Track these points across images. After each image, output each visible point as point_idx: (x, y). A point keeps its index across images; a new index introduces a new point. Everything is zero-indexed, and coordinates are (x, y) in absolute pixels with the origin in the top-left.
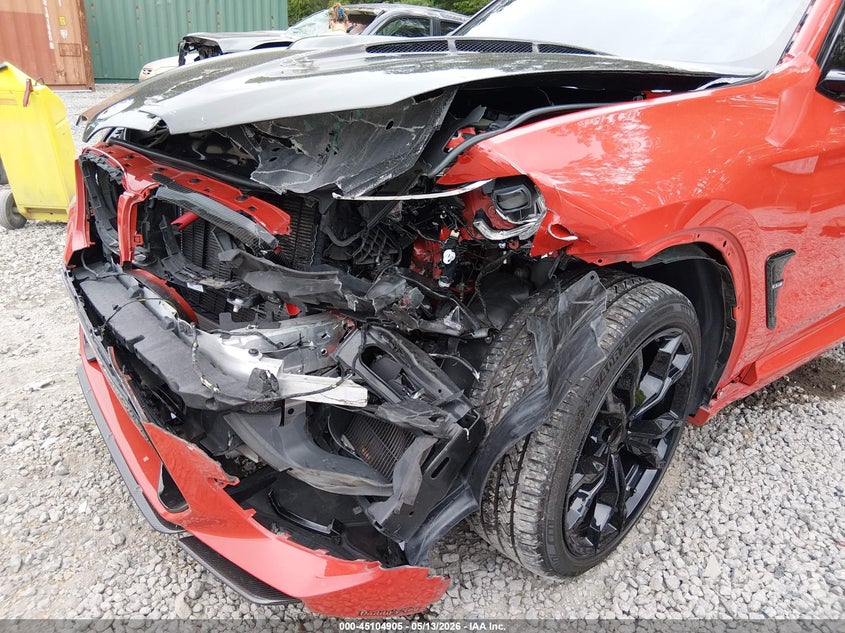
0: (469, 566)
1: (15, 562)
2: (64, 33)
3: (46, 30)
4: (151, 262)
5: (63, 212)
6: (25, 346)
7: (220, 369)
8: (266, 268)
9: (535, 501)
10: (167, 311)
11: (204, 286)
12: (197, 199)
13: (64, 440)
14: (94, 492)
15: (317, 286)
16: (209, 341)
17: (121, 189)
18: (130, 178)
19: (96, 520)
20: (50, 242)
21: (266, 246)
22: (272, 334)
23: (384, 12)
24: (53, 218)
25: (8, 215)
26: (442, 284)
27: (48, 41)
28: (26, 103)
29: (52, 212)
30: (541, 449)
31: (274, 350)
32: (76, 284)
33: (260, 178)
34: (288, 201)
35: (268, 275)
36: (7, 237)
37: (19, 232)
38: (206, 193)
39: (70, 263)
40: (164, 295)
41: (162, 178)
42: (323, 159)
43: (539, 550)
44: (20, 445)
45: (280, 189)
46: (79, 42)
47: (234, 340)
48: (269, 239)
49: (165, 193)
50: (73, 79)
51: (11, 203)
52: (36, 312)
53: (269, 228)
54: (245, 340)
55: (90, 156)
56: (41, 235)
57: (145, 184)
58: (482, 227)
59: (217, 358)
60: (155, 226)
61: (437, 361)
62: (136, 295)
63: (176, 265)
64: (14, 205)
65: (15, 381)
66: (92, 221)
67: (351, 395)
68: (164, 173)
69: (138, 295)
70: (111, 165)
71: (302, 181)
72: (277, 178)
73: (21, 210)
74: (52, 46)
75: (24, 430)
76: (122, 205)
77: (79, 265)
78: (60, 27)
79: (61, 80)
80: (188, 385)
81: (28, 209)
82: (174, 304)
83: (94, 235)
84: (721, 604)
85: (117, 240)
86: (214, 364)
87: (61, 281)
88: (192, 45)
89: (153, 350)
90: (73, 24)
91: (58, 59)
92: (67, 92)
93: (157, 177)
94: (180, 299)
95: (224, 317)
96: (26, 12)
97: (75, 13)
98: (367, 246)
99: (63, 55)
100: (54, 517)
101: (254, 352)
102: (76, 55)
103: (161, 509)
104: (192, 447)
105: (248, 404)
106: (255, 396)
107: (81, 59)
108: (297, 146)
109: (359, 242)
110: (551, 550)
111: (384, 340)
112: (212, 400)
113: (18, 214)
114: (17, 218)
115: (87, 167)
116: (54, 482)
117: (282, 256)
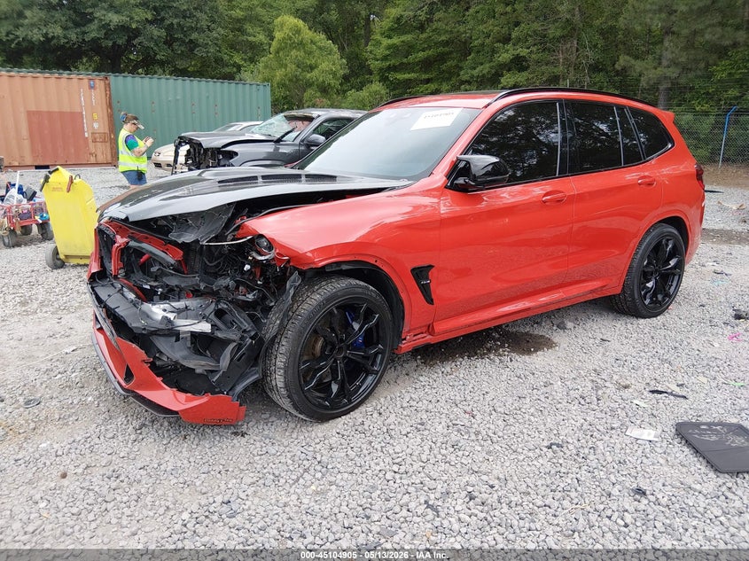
0: (273, 419)
1: (57, 416)
2: (96, 126)
3: (83, 124)
4: (127, 276)
5: (88, 257)
6: (63, 333)
7: (151, 319)
8: (172, 275)
9: (282, 371)
10: (132, 296)
11: (151, 286)
12: (145, 246)
13: (82, 373)
14: (97, 393)
15: (192, 281)
16: (147, 306)
17: (115, 242)
18: (118, 237)
19: (96, 402)
20: (80, 277)
21: (172, 265)
22: (176, 304)
23: (319, 116)
24: (82, 262)
25: (53, 260)
26: (259, 282)
27: (84, 132)
28: (69, 190)
29: (81, 257)
30: (283, 348)
31: (173, 310)
32: (92, 288)
33: (172, 236)
34: (184, 246)
35: (173, 278)
36: (52, 274)
37: (60, 271)
38: (150, 243)
39: (90, 278)
40: (131, 290)
41: (132, 238)
42: (199, 228)
43: (289, 397)
44: (59, 376)
45: (180, 241)
46: (107, 131)
47: (157, 306)
48: (173, 262)
49: (132, 244)
50: (101, 159)
51: (56, 252)
52: (69, 316)
53: (173, 257)
54: (162, 306)
55: (101, 227)
56: (74, 273)
57: (125, 240)
58: (254, 254)
59: (149, 314)
60: (129, 259)
61: (249, 315)
62: (119, 291)
63: (138, 276)
64: (58, 254)
65: (56, 350)
66: (102, 258)
67: (205, 327)
68: (134, 235)
69: (121, 291)
70: (111, 231)
71: (188, 238)
72: (179, 236)
73: (62, 257)
74: (86, 135)
75: (61, 370)
76: (114, 249)
77: (95, 280)
78: (93, 120)
79: (93, 160)
80: (135, 323)
81: (66, 256)
82: (136, 294)
83: (102, 265)
84: (387, 432)
85: (112, 267)
86: (148, 316)
87: (85, 288)
88: (185, 142)
89: (123, 311)
90: (103, 118)
91: (91, 145)
92: (96, 169)
93: (129, 237)
94: (139, 293)
95: (156, 298)
96: (69, 110)
97: (105, 111)
98: (223, 265)
99: (94, 141)
100: (75, 402)
101: (165, 310)
102: (104, 141)
103: (123, 384)
104: (134, 345)
105: (159, 330)
106: (163, 327)
107: (108, 144)
108: (190, 222)
109: (219, 263)
110: (295, 397)
111: (225, 306)
112: (144, 329)
113: (59, 259)
114: (59, 262)
115: (100, 232)
116: (76, 391)
117: (178, 269)
